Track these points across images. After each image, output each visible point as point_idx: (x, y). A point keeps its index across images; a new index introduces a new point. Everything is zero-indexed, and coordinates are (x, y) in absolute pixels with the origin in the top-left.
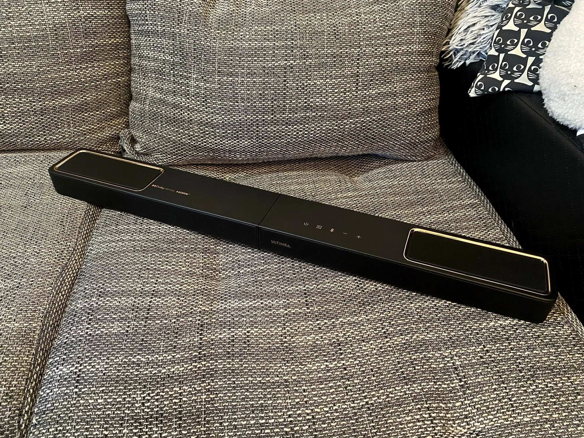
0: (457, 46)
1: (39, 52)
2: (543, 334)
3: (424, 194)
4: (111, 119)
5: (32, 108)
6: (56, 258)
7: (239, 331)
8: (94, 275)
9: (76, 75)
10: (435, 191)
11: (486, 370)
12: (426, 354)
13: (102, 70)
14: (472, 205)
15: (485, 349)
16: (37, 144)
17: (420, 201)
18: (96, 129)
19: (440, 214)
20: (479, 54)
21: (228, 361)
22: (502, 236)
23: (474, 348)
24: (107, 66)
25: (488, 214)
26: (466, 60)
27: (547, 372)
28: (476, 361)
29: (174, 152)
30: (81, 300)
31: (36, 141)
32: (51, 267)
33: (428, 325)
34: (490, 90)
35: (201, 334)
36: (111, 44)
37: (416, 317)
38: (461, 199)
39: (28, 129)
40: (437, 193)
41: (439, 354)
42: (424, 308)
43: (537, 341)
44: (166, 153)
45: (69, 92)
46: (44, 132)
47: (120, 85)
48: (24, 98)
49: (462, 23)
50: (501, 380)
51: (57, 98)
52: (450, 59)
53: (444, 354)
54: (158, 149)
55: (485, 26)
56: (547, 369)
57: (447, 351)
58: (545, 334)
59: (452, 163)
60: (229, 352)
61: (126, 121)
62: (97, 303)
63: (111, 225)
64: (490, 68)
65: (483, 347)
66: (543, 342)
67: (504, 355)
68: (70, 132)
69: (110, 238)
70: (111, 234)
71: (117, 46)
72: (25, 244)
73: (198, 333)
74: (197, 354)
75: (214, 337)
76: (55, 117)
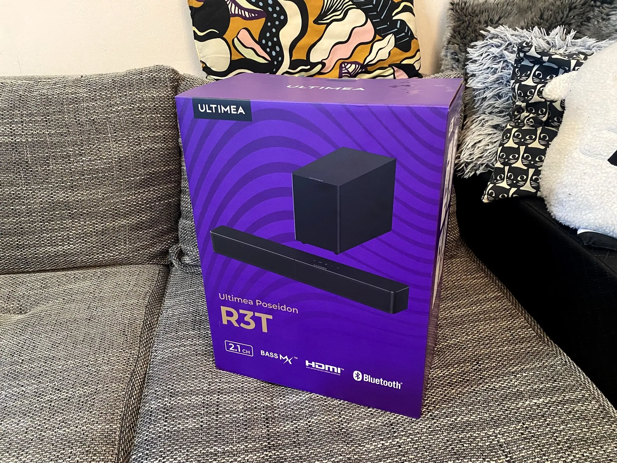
0: (467, 159)
1: (104, 181)
2: (574, 410)
3: (452, 290)
4: (162, 235)
5: (94, 229)
6: (124, 365)
7: (301, 423)
8: (162, 378)
9: (135, 199)
10: (462, 286)
11: (528, 445)
12: (472, 433)
13: (157, 193)
14: (496, 298)
15: (525, 426)
16: (96, 261)
17: (449, 297)
18: (148, 245)
19: (469, 307)
20: (487, 166)
21: (295, 449)
22: (527, 324)
23: (514, 425)
24: (161, 189)
25: (511, 305)
26: (476, 171)
27: (581, 443)
28: (518, 437)
30: (154, 401)
31: (95, 258)
32: (122, 373)
33: (470, 408)
34: (500, 196)
35: (268, 427)
36: (165, 171)
37: (458, 401)
38: (486, 293)
39: (89, 248)
40: (463, 289)
41: (483, 433)
42: (465, 393)
43: (569, 416)
45: (128, 214)
46: (103, 250)
47: (170, 205)
48: (89, 221)
49: (469, 140)
50: (542, 453)
51: (117, 219)
52: (463, 170)
53: (488, 433)
55: (489, 142)
56: (582, 441)
57: (491, 431)
58: (575, 409)
59: (474, 260)
60: (294, 441)
61: (174, 237)
62: (170, 403)
63: (171, 332)
64: (498, 178)
65: (522, 424)
66: (575, 416)
67: (542, 430)
68: (125, 249)
69: (172, 344)
70: (173, 340)
71: (169, 173)
72: (95, 353)
73: (264, 425)
74: (267, 444)
75: (279, 430)
76: (113, 237)
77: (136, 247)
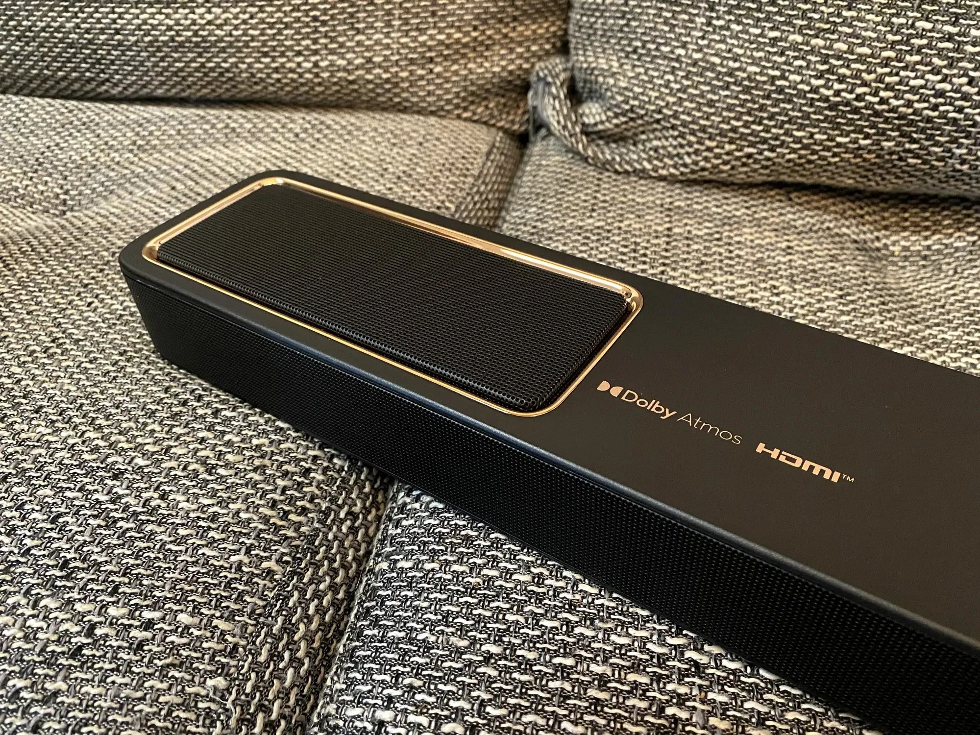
4: (515, 19)
29: (734, 130)
31: (292, 71)
44: (703, 129)
46: (315, 42)
54: (675, 116)
61: (554, 34)
68: (387, 47)
77: (423, 44)
